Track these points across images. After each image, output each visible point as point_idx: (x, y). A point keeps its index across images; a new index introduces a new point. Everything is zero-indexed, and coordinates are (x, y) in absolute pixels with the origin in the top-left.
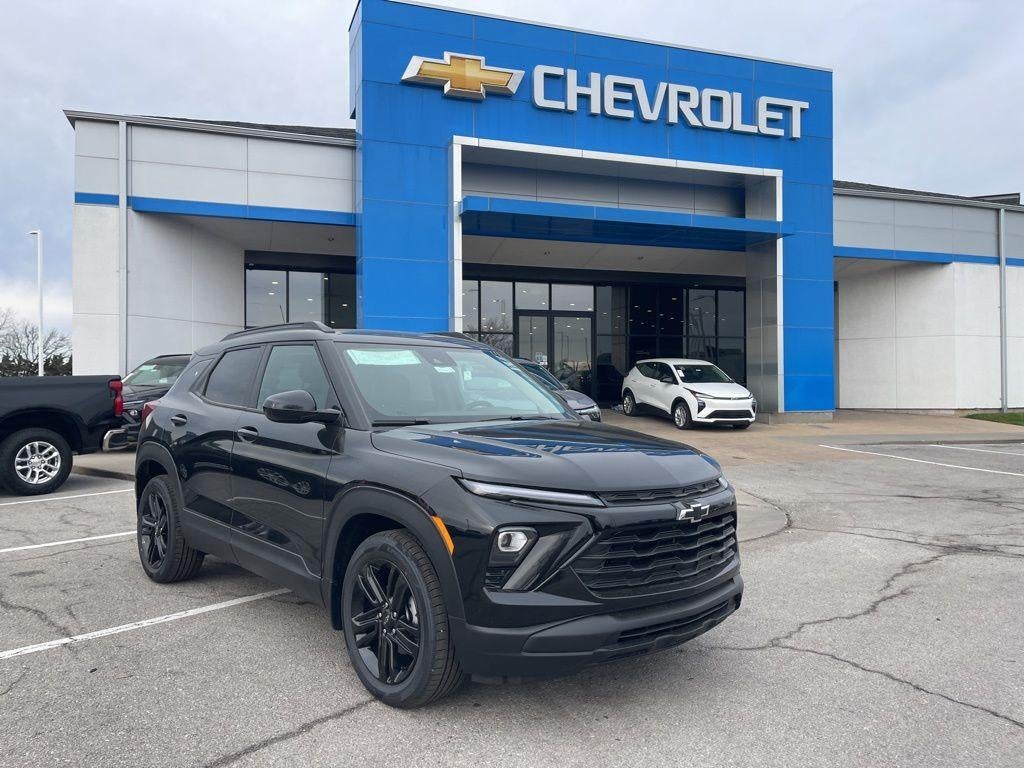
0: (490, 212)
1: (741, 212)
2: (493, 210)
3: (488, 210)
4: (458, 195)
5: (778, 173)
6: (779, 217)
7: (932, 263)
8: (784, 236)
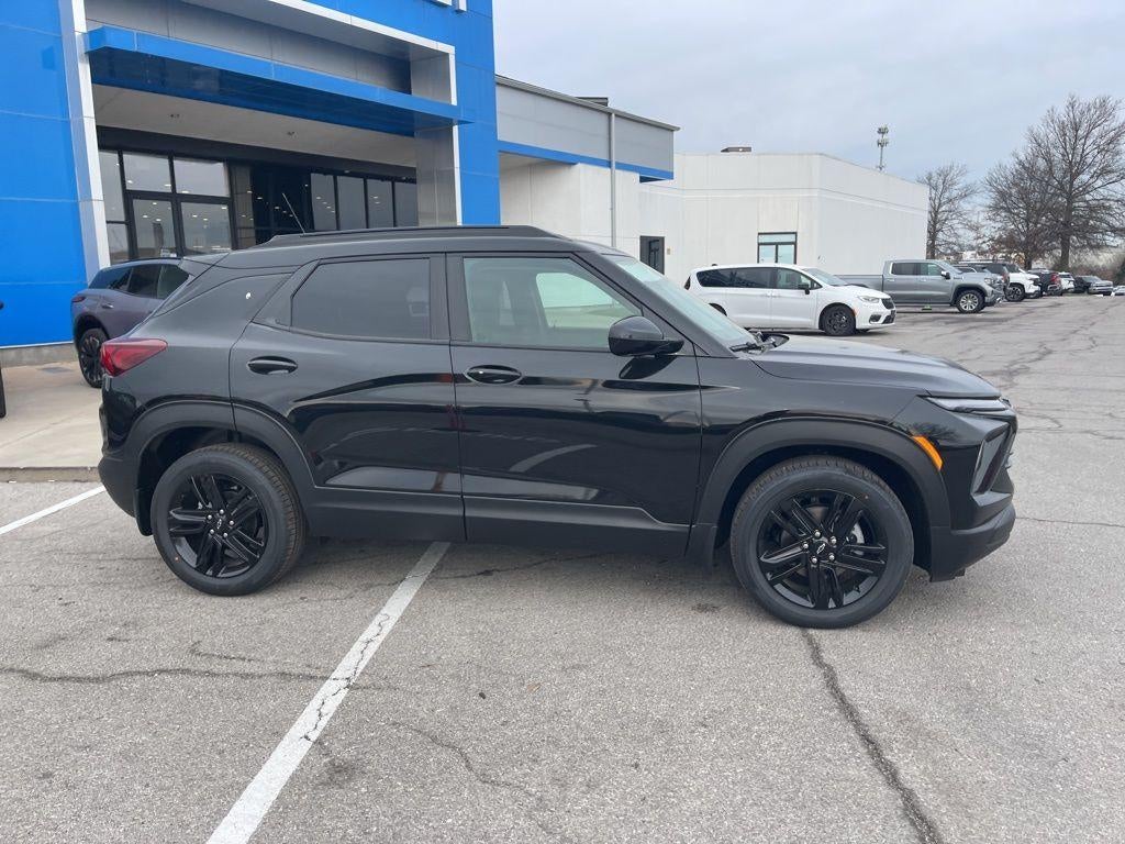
0: (137, 54)
1: (405, 87)
2: (141, 51)
3: (136, 50)
4: (80, 24)
5: (449, 49)
6: (454, 102)
7: (562, 161)
8: (460, 123)
